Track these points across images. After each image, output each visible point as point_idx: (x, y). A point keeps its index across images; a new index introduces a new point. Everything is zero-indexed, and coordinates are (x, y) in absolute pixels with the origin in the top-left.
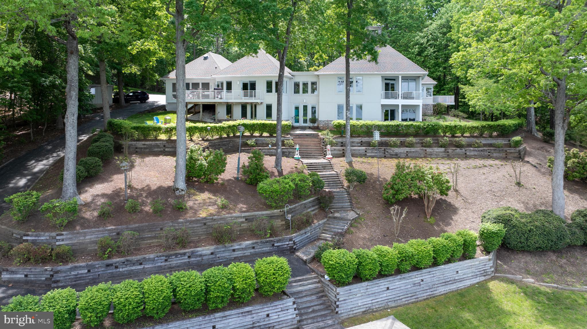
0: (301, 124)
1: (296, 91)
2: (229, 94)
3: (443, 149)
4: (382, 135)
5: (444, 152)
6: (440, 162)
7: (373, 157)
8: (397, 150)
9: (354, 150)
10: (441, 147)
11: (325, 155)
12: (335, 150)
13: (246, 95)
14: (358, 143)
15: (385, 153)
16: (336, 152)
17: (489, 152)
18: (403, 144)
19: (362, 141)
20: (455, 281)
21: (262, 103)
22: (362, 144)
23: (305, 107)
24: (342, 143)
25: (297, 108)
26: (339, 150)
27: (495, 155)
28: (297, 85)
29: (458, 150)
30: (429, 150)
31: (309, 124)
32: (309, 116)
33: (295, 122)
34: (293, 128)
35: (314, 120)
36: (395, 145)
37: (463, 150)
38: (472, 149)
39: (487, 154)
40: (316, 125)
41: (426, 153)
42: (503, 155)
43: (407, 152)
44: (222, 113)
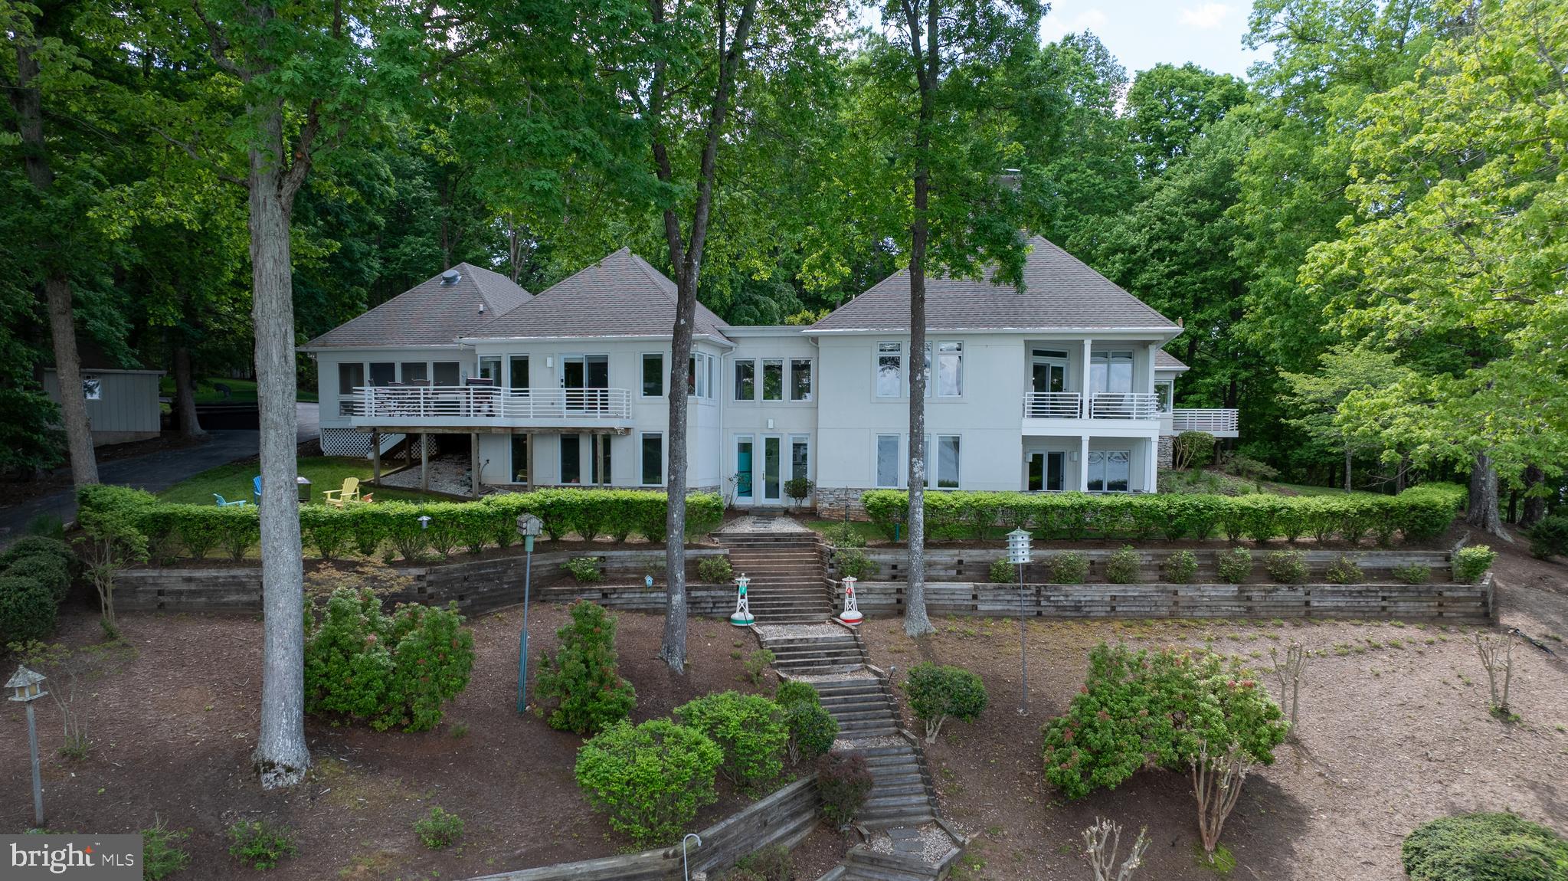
0: (759, 498)
1: (744, 392)
2: (518, 400)
3: (1232, 589)
4: (1036, 542)
5: (1237, 598)
6: (1224, 632)
7: (998, 617)
8: (1079, 592)
9: (936, 592)
10: (1226, 580)
11: (838, 609)
12: (870, 591)
13: (573, 404)
14: (947, 567)
15: (1038, 603)
16: (874, 600)
17: (1384, 599)
18: (1100, 573)
19: (960, 562)
21: (627, 430)
22: (960, 570)
23: (772, 446)
24: (894, 567)
25: (746, 449)
26: (885, 593)
27: (1403, 607)
28: (744, 371)
29: (1283, 592)
30: (1185, 591)
31: (783, 501)
32: (786, 473)
33: (741, 493)
34: (734, 513)
35: (800, 487)
36: (1073, 576)
37: (1300, 592)
38: (1328, 587)
39: (1375, 603)
40: (806, 503)
41: (1176, 603)
42: (1429, 607)
43: (1114, 598)
44: (495, 462)
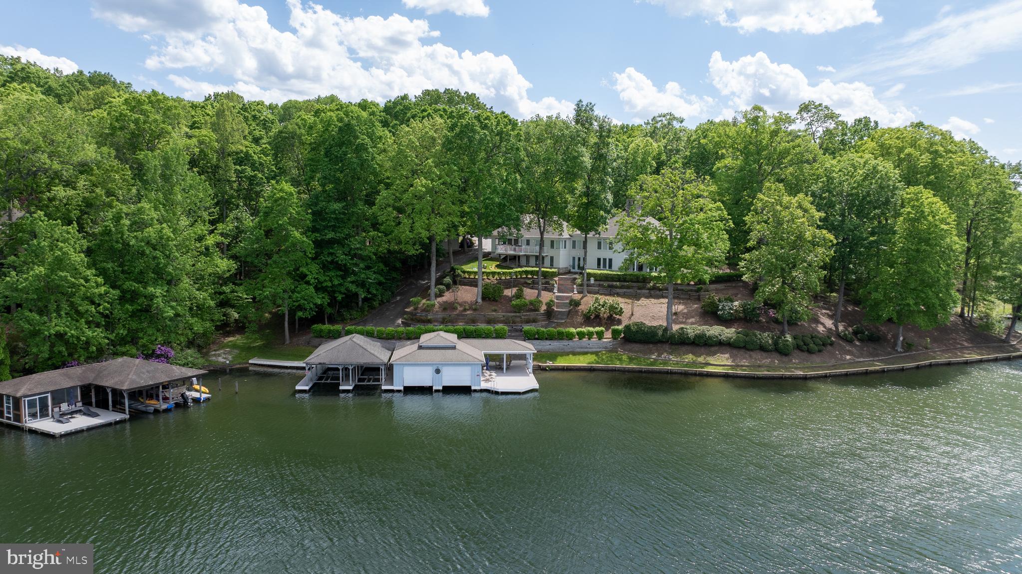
0: (576, 270)
1: (574, 247)
2: (528, 249)
3: (649, 291)
4: (595, 280)
8: (618, 290)
12: (580, 288)
16: (580, 290)
17: (678, 294)
18: (622, 287)
20: (587, 348)
21: (547, 256)
23: (579, 259)
25: (574, 258)
27: (682, 296)
29: (658, 292)
30: (639, 291)
33: (572, 269)
36: (617, 287)
37: (661, 292)
41: (637, 293)
44: (523, 261)
